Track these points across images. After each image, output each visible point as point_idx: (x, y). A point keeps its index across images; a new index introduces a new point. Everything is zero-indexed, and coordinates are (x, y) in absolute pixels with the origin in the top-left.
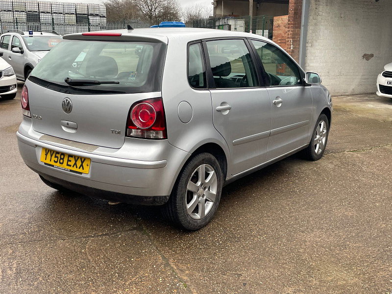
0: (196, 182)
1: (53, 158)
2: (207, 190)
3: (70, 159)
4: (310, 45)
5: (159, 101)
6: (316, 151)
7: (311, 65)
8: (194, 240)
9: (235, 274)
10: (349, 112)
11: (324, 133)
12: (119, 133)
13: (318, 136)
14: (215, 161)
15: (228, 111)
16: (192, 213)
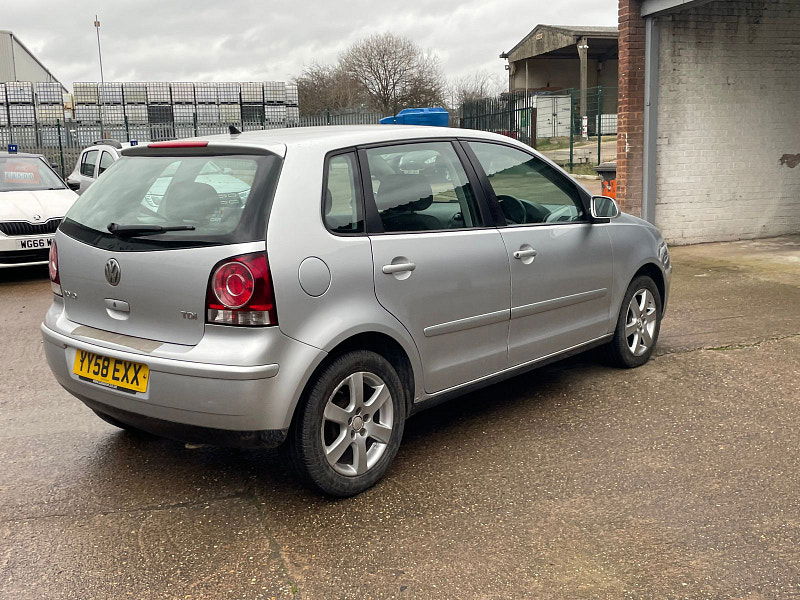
0: (345, 405)
1: (94, 368)
2: (370, 419)
3: (118, 366)
4: (665, 141)
5: (261, 257)
6: (633, 349)
7: (670, 180)
8: (341, 513)
9: (392, 571)
10: (743, 271)
11: (649, 313)
12: (195, 317)
13: (635, 320)
14: (384, 366)
15: (410, 273)
16: (337, 463)
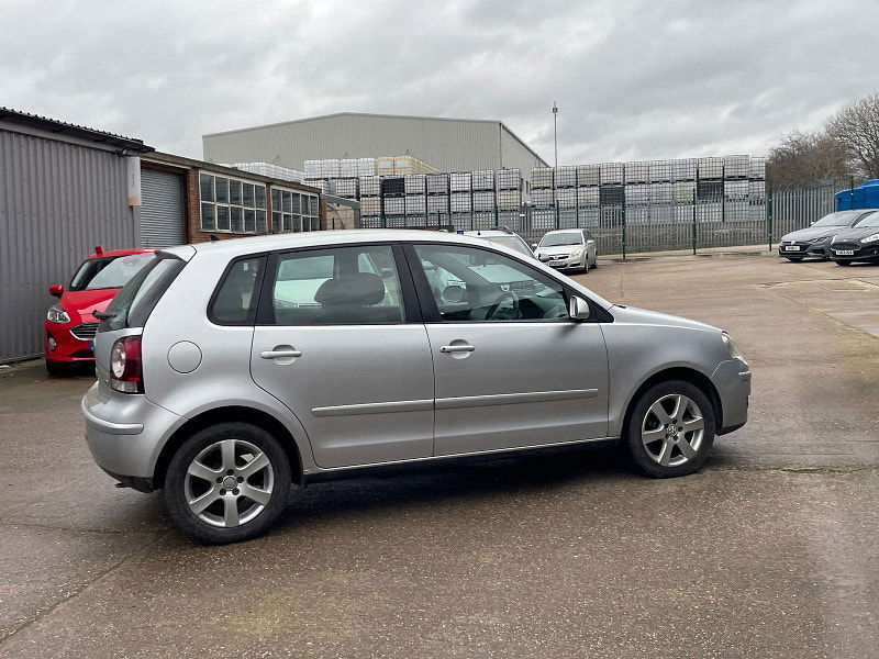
0: (215, 466)
2: (244, 481)
6: (658, 457)
11: (688, 421)
13: (662, 427)
15: (294, 360)
16: (203, 512)
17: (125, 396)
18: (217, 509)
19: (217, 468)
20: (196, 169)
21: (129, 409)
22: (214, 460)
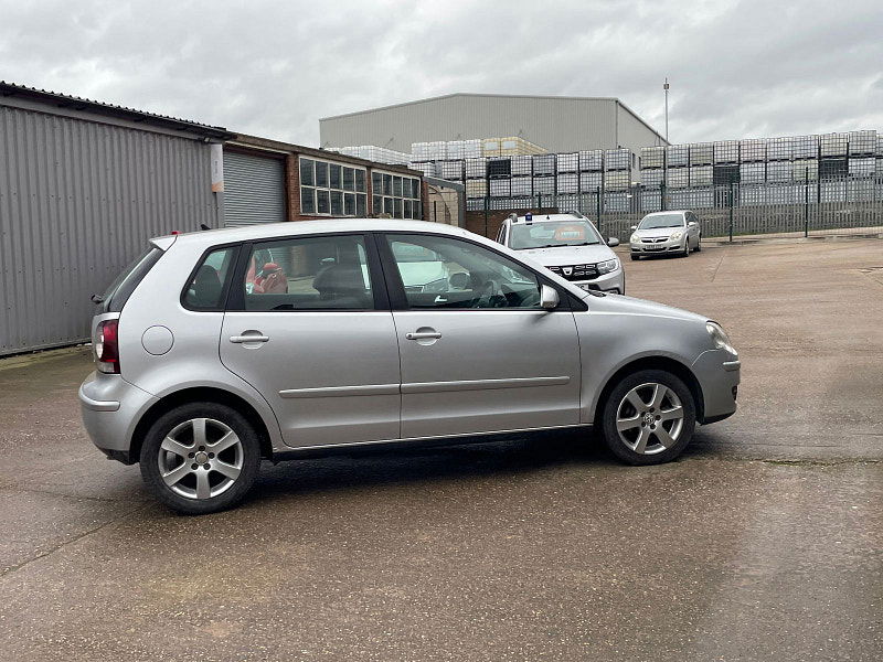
0: (186, 442)
2: (215, 457)
5: (116, 324)
6: (633, 445)
13: (638, 415)
15: (261, 344)
16: (176, 485)
17: (104, 376)
18: (189, 481)
19: (189, 444)
20: (296, 154)
21: (107, 388)
22: (186, 436)
